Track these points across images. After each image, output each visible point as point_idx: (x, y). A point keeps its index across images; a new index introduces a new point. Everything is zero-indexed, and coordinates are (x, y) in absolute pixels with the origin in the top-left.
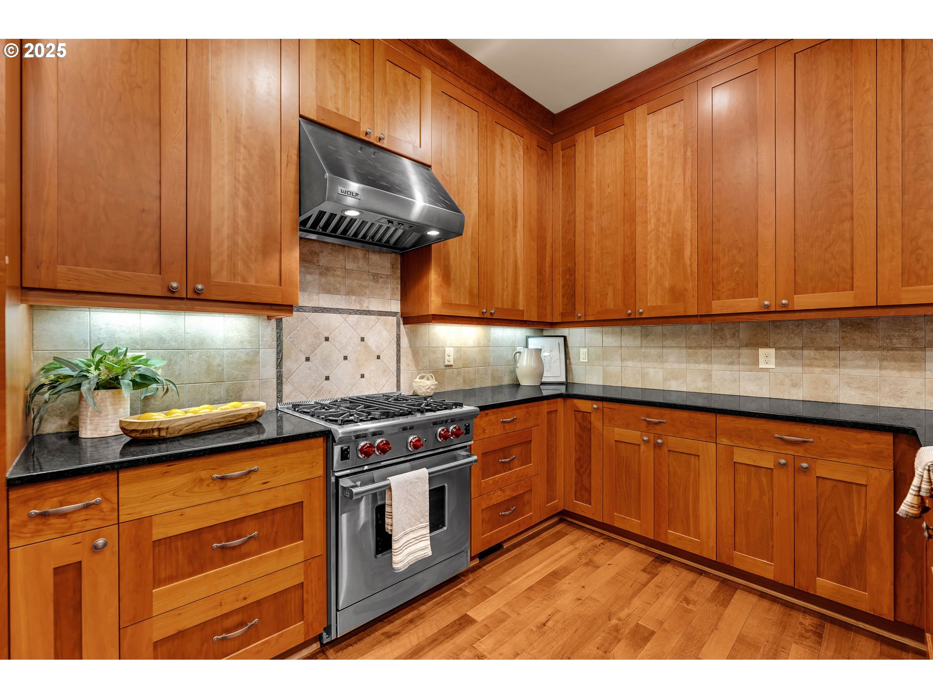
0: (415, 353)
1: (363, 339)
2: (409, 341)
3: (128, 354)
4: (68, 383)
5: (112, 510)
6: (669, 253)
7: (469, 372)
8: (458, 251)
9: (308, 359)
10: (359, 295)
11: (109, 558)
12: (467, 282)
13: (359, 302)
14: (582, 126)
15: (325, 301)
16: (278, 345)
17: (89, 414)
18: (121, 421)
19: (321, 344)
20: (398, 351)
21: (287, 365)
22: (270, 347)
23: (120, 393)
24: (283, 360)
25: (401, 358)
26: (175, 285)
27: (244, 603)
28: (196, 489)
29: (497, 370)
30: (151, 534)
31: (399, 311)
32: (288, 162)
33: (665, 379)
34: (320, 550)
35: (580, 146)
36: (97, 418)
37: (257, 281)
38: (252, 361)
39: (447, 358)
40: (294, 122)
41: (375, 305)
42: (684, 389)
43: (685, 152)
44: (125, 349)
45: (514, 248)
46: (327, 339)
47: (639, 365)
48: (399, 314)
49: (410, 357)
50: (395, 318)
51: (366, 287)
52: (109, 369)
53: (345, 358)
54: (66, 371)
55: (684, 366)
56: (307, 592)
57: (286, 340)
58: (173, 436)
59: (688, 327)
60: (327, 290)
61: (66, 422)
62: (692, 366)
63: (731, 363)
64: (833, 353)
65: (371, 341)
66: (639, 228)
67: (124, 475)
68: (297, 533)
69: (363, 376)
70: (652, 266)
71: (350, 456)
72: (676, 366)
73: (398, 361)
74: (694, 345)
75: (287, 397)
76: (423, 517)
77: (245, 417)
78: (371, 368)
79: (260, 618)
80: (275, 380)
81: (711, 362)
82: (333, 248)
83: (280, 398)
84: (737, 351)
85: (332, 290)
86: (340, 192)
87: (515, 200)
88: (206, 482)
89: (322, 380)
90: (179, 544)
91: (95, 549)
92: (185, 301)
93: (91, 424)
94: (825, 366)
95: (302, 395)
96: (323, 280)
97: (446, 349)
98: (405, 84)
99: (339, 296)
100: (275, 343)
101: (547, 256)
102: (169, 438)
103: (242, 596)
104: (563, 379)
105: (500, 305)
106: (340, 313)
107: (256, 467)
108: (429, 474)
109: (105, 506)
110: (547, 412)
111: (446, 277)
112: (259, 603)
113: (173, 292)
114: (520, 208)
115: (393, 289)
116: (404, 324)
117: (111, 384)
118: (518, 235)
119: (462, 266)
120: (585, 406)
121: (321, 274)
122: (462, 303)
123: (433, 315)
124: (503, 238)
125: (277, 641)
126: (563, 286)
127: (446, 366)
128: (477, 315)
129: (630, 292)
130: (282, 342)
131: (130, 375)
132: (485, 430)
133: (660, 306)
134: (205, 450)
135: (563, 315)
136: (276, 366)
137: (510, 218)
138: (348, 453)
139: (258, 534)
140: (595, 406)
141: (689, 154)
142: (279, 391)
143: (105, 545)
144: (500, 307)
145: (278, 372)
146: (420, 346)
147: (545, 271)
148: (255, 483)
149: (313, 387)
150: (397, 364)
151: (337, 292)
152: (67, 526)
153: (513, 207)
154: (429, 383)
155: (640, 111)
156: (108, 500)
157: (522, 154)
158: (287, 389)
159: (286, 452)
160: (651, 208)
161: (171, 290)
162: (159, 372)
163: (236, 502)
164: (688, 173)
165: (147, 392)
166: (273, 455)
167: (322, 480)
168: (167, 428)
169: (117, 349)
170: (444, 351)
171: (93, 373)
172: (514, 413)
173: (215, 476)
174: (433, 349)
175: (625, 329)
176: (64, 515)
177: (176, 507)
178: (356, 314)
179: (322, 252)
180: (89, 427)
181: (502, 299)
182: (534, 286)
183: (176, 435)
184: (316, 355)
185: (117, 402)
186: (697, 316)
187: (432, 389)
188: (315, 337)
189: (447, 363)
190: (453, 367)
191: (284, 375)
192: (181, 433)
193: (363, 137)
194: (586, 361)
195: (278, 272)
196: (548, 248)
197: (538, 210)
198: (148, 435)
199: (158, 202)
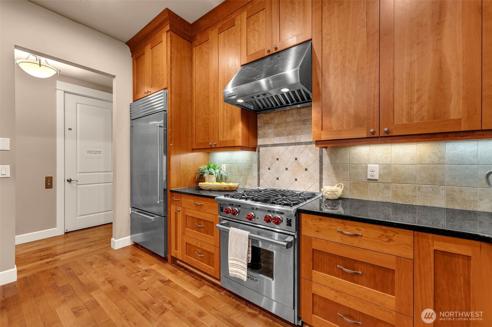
0: (336, 168)
1: (296, 159)
2: (330, 160)
9: (269, 169)
10: (294, 134)
13: (294, 138)
16: (258, 162)
19: (275, 162)
20: (321, 165)
21: (261, 170)
25: (323, 171)
38: (250, 168)
39: (371, 173)
41: (304, 139)
46: (278, 159)
49: (332, 170)
51: (298, 129)
53: (287, 169)
57: (261, 160)
60: (278, 135)
65: (301, 160)
67: (182, 195)
69: (296, 180)
75: (262, 185)
78: (302, 176)
80: (257, 177)
82: (281, 113)
83: (258, 185)
85: (280, 135)
86: (227, 96)
89: (275, 180)
90: (190, 219)
95: (267, 185)
96: (276, 130)
97: (370, 165)
99: (283, 137)
106: (284, 145)
109: (180, 202)
112: (204, 250)
121: (275, 128)
127: (369, 180)
128: (365, 135)
136: (258, 171)
145: (258, 174)
146: (341, 163)
149: (272, 182)
150: (320, 174)
151: (282, 135)
158: (261, 181)
170: (367, 167)
174: (354, 165)
176: (176, 201)
178: (292, 145)
179: (275, 117)
184: (273, 167)
188: (272, 158)
189: (370, 177)
190: (379, 181)
191: (260, 175)
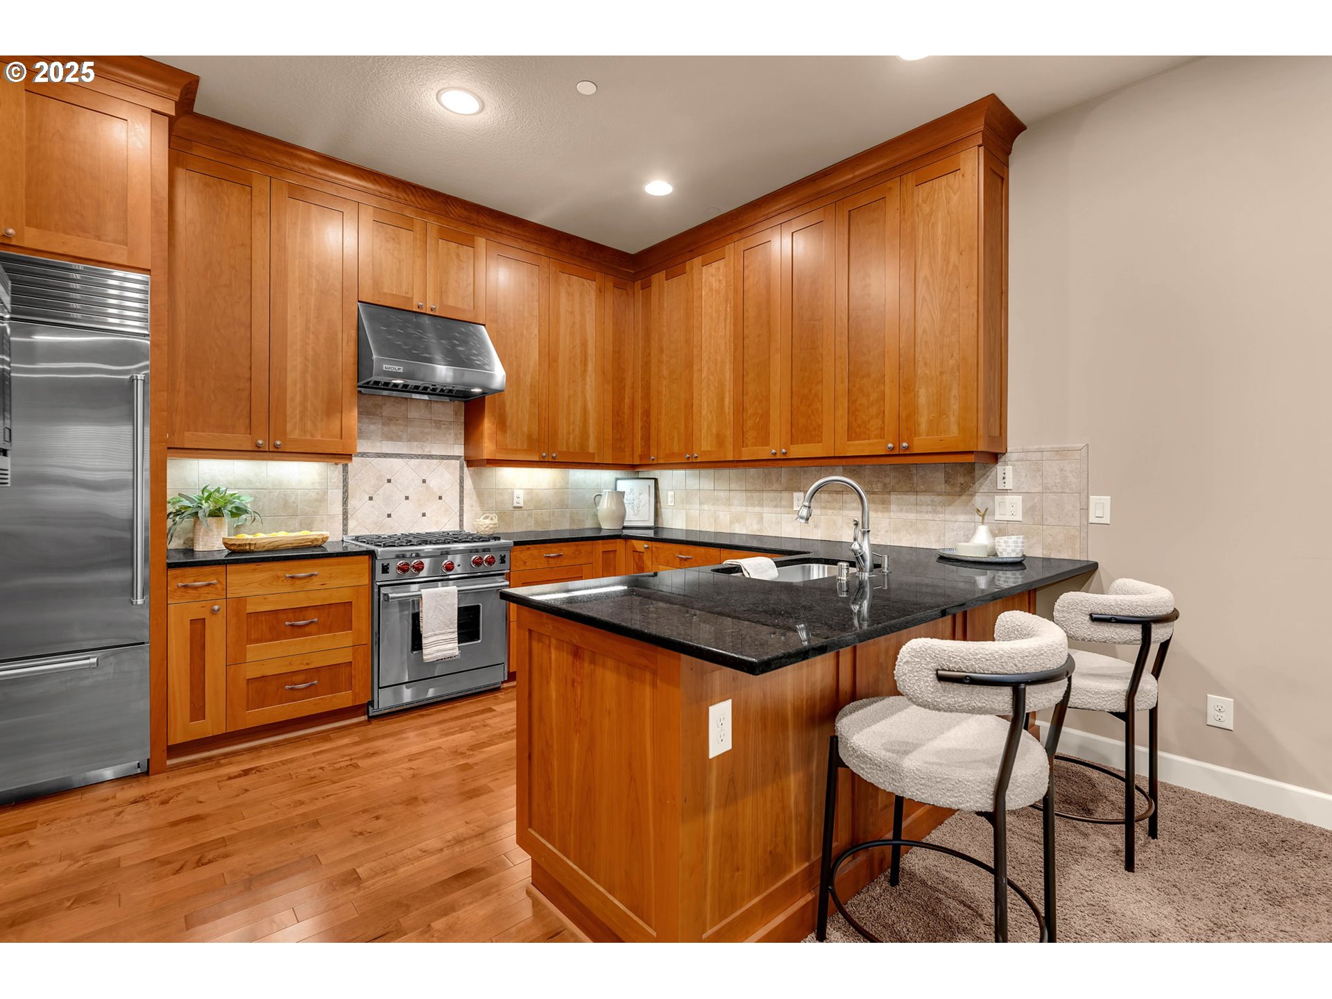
0: (480, 494)
1: (424, 481)
2: (473, 483)
3: (227, 492)
4: (189, 511)
5: (223, 589)
6: (715, 401)
7: (542, 514)
8: (515, 399)
9: (371, 498)
10: (420, 441)
11: (221, 618)
12: (525, 429)
13: (420, 447)
14: (655, 269)
15: (387, 447)
16: (344, 486)
17: (201, 534)
18: (223, 538)
19: (383, 485)
20: (462, 491)
21: (352, 503)
22: (337, 488)
23: (221, 520)
24: (349, 498)
25: (464, 499)
26: (260, 442)
27: (307, 667)
28: (274, 583)
29: (577, 513)
30: (246, 609)
31: (463, 455)
32: (348, 340)
33: (732, 523)
34: (365, 639)
35: (655, 288)
36: (206, 537)
37: (322, 437)
38: (322, 499)
39: (516, 500)
40: (353, 306)
41: (437, 450)
42: (744, 532)
43: (726, 307)
44: (225, 488)
45: (583, 392)
46: (389, 481)
47: (712, 508)
48: (463, 458)
49: (475, 497)
50: (458, 461)
51: (427, 433)
52: (216, 502)
53: (407, 498)
54: (187, 503)
55: (744, 508)
56: (355, 669)
57: (351, 482)
58: (259, 550)
59: (748, 470)
60: (390, 438)
61: (182, 542)
62: (750, 509)
63: (776, 506)
64: (839, 497)
65: (433, 483)
66: (696, 376)
67: (230, 568)
68: (347, 625)
69: (424, 515)
70: (704, 412)
71: (390, 570)
72: (739, 509)
73: (461, 502)
74: (751, 488)
75: (352, 531)
76: (452, 624)
77: (312, 541)
78: (433, 508)
79: (318, 681)
80: (341, 516)
81: (762, 506)
82: (396, 400)
83: (345, 531)
84: (779, 494)
85: (395, 437)
86: (384, 369)
87: (584, 345)
88: (281, 579)
89: (384, 518)
90: (263, 618)
91: (213, 612)
92: (267, 453)
93: (202, 541)
94: (834, 509)
95: (364, 531)
96: (386, 429)
97: (515, 490)
98: (458, 256)
99: (401, 443)
100: (341, 485)
101: (626, 397)
102: (256, 552)
103: (305, 662)
104: (651, 524)
105: (565, 447)
106: (402, 458)
107: (316, 573)
108: (458, 591)
109: (219, 586)
110: (603, 552)
111: (502, 424)
112: (318, 669)
113: (259, 447)
114: (591, 350)
115: (456, 435)
116: (468, 467)
117: (216, 513)
118: (588, 379)
119: (520, 413)
120: (641, 546)
121: (383, 424)
122: (519, 447)
123: (487, 460)
124: (569, 383)
125: (331, 700)
126: (642, 428)
127: (515, 507)
128: (537, 459)
129: (689, 438)
130: (347, 483)
131: (229, 507)
132: (525, 563)
133: (709, 451)
134: (281, 557)
135: (641, 457)
136: (342, 504)
137: (578, 363)
138: (388, 568)
139: (318, 621)
140: (646, 546)
141: (728, 309)
142: (345, 525)
143: (219, 610)
144: (565, 450)
145: (343, 509)
146: (486, 488)
147: (624, 413)
148: (315, 584)
149: (376, 524)
150: (460, 504)
151: (399, 439)
152: (197, 595)
153: (581, 352)
154: (488, 522)
155: (697, 261)
156: (220, 582)
157: (594, 300)
158: (352, 524)
159: (339, 564)
160: (705, 357)
161: (258, 446)
162: (249, 506)
163: (301, 595)
164: (728, 328)
165: (238, 521)
166: (329, 565)
167: (367, 589)
168: (255, 544)
169: (219, 488)
170: (513, 493)
171: (205, 505)
172: (561, 550)
173: (287, 575)
174: (500, 491)
175: (703, 471)
176: (196, 588)
177: (261, 593)
178: (418, 458)
179: (385, 404)
180: (201, 543)
181: (567, 443)
182: (609, 429)
183: (261, 549)
184: (379, 495)
185: (220, 526)
186: (733, 461)
187: (491, 528)
188: (377, 479)
189: (515, 505)
190: (523, 508)
191: (349, 512)
192: (264, 549)
193: (415, 309)
194: (673, 504)
195: (339, 428)
196: (627, 389)
197: (613, 351)
198: (242, 548)
199: (249, 382)
